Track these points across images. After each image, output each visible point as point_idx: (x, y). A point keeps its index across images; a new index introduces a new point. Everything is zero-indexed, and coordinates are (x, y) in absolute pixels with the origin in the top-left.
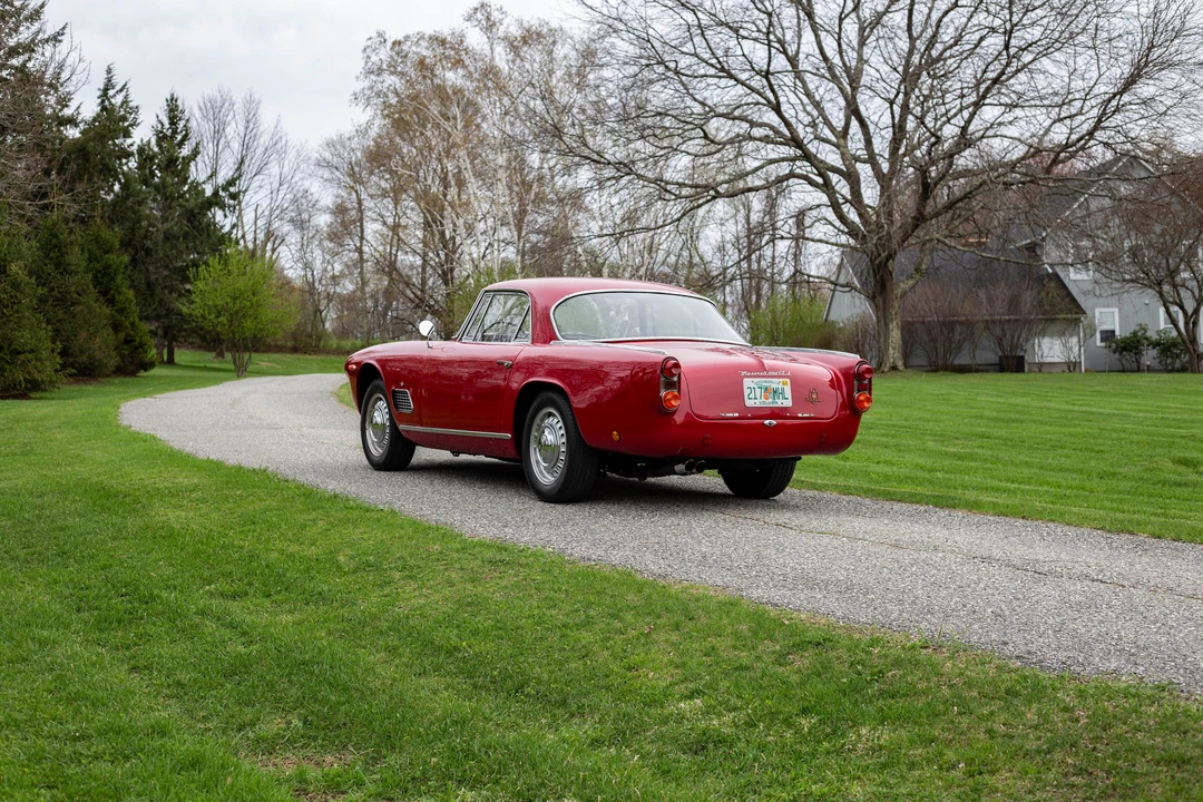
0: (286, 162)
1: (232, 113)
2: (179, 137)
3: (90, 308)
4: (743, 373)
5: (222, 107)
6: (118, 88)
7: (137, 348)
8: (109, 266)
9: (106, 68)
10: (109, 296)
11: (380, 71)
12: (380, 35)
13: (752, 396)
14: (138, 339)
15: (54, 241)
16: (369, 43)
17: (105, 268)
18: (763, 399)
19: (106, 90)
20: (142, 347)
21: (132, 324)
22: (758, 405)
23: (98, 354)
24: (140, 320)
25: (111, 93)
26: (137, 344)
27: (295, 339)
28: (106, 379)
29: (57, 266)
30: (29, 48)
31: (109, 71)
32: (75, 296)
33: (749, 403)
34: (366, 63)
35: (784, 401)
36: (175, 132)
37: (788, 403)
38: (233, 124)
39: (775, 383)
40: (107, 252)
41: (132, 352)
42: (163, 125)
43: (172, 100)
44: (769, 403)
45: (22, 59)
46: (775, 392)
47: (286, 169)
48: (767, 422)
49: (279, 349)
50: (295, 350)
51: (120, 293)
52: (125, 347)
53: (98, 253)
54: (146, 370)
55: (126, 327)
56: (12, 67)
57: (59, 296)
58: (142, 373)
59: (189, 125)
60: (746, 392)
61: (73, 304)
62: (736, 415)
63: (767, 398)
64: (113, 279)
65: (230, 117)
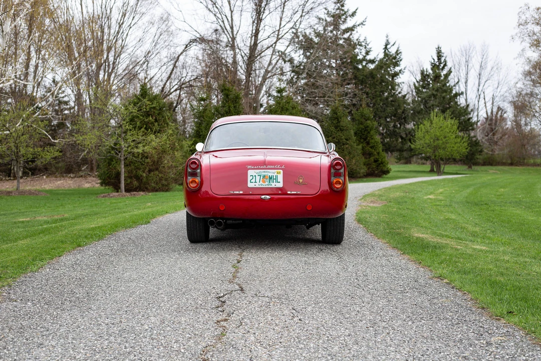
0: (501, 74)
1: (475, 52)
2: (442, 65)
3: (351, 146)
4: (249, 167)
5: (470, 49)
6: (392, 44)
7: (380, 164)
8: (368, 127)
9: (386, 35)
10: (367, 141)
11: (526, 23)
12: (526, 5)
13: (253, 181)
14: (380, 160)
15: (335, 116)
16: (520, 10)
17: (365, 127)
18: (261, 183)
19: (386, 45)
20: (382, 164)
21: (378, 153)
22: (257, 186)
23: (355, 167)
24: (383, 151)
25: (388, 47)
26: (380, 162)
27: (512, 159)
28: (360, 179)
29: (336, 127)
30: (351, 29)
31: (387, 37)
32: (345, 140)
33: (250, 185)
34: (519, 20)
35: (277, 184)
36: (440, 63)
37: (280, 185)
38: (475, 57)
39: (271, 173)
40: (367, 120)
41: (377, 166)
42: (434, 60)
43: (438, 48)
44: (266, 185)
45: (348, 34)
46: (270, 178)
47: (501, 77)
48: (263, 197)
49: (504, 164)
50: (511, 164)
51: (372, 139)
52: (374, 164)
53: (363, 120)
54: (386, 175)
55: (375, 155)
56: (344, 39)
57: (337, 141)
58: (384, 176)
59: (446, 59)
60: (249, 178)
61: (344, 144)
62: (241, 192)
63: (264, 182)
64: (369, 133)
65: (473, 54)
